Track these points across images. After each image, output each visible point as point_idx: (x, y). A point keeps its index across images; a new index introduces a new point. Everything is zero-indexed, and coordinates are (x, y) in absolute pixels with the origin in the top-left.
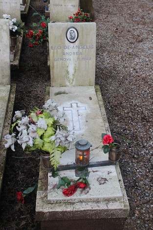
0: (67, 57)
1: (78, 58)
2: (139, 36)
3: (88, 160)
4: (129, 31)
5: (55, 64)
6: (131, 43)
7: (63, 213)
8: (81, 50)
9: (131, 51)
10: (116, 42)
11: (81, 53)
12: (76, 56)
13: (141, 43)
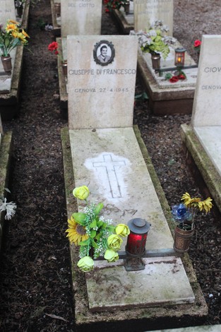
0: (149, 10)
1: (158, 11)
2: (203, 8)
3: (183, 64)
4: (192, 4)
5: (139, 17)
6: (197, 13)
7: (171, 93)
8: (160, 4)
9: (197, 19)
10: (180, 13)
11: (161, 7)
12: (156, 9)
13: (206, 13)
